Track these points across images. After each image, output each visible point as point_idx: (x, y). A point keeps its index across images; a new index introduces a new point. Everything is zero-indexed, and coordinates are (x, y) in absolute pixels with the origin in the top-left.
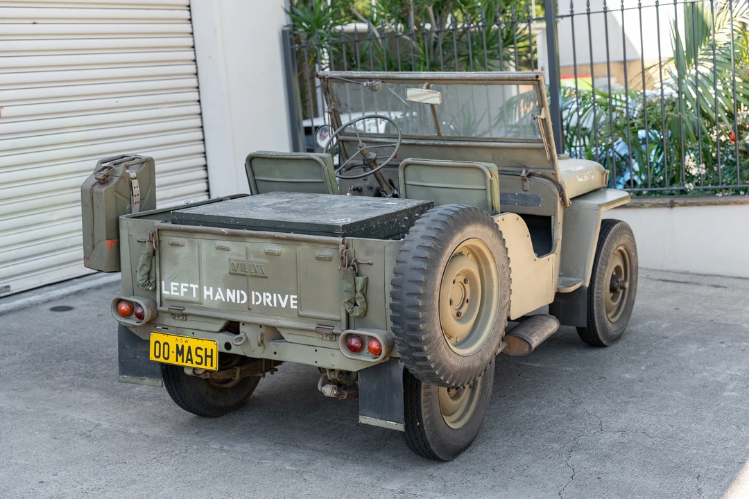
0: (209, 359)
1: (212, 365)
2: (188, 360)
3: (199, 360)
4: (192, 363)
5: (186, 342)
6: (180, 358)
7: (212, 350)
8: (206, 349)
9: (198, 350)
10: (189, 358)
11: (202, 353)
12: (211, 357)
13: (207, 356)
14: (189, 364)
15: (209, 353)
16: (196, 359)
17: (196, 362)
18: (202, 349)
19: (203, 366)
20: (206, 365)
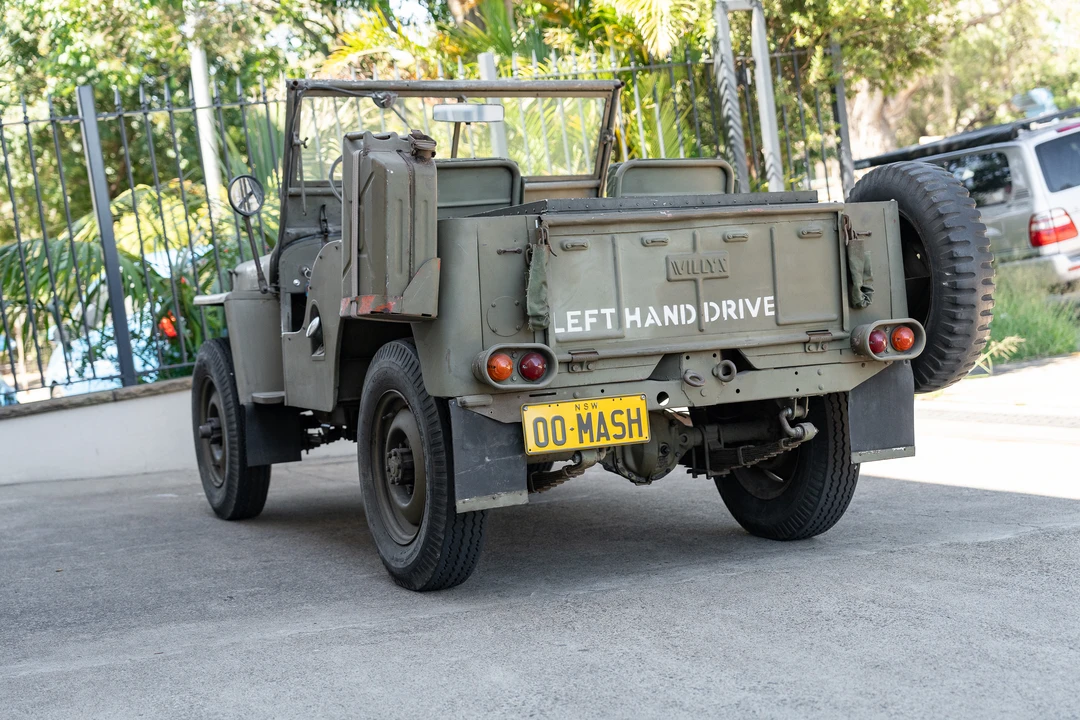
0: (635, 427)
1: (641, 435)
2: (600, 435)
3: (619, 431)
4: (608, 439)
5: (594, 406)
6: (586, 437)
7: (638, 410)
8: (629, 411)
9: (616, 416)
10: (602, 431)
11: (622, 419)
12: (638, 421)
13: (631, 422)
14: (603, 442)
15: (634, 416)
16: (613, 430)
17: (616, 437)
18: (621, 412)
19: (626, 440)
20: (631, 436)
